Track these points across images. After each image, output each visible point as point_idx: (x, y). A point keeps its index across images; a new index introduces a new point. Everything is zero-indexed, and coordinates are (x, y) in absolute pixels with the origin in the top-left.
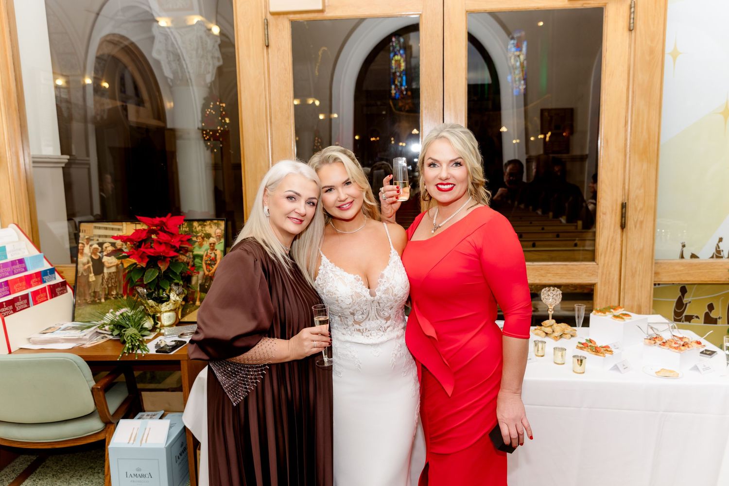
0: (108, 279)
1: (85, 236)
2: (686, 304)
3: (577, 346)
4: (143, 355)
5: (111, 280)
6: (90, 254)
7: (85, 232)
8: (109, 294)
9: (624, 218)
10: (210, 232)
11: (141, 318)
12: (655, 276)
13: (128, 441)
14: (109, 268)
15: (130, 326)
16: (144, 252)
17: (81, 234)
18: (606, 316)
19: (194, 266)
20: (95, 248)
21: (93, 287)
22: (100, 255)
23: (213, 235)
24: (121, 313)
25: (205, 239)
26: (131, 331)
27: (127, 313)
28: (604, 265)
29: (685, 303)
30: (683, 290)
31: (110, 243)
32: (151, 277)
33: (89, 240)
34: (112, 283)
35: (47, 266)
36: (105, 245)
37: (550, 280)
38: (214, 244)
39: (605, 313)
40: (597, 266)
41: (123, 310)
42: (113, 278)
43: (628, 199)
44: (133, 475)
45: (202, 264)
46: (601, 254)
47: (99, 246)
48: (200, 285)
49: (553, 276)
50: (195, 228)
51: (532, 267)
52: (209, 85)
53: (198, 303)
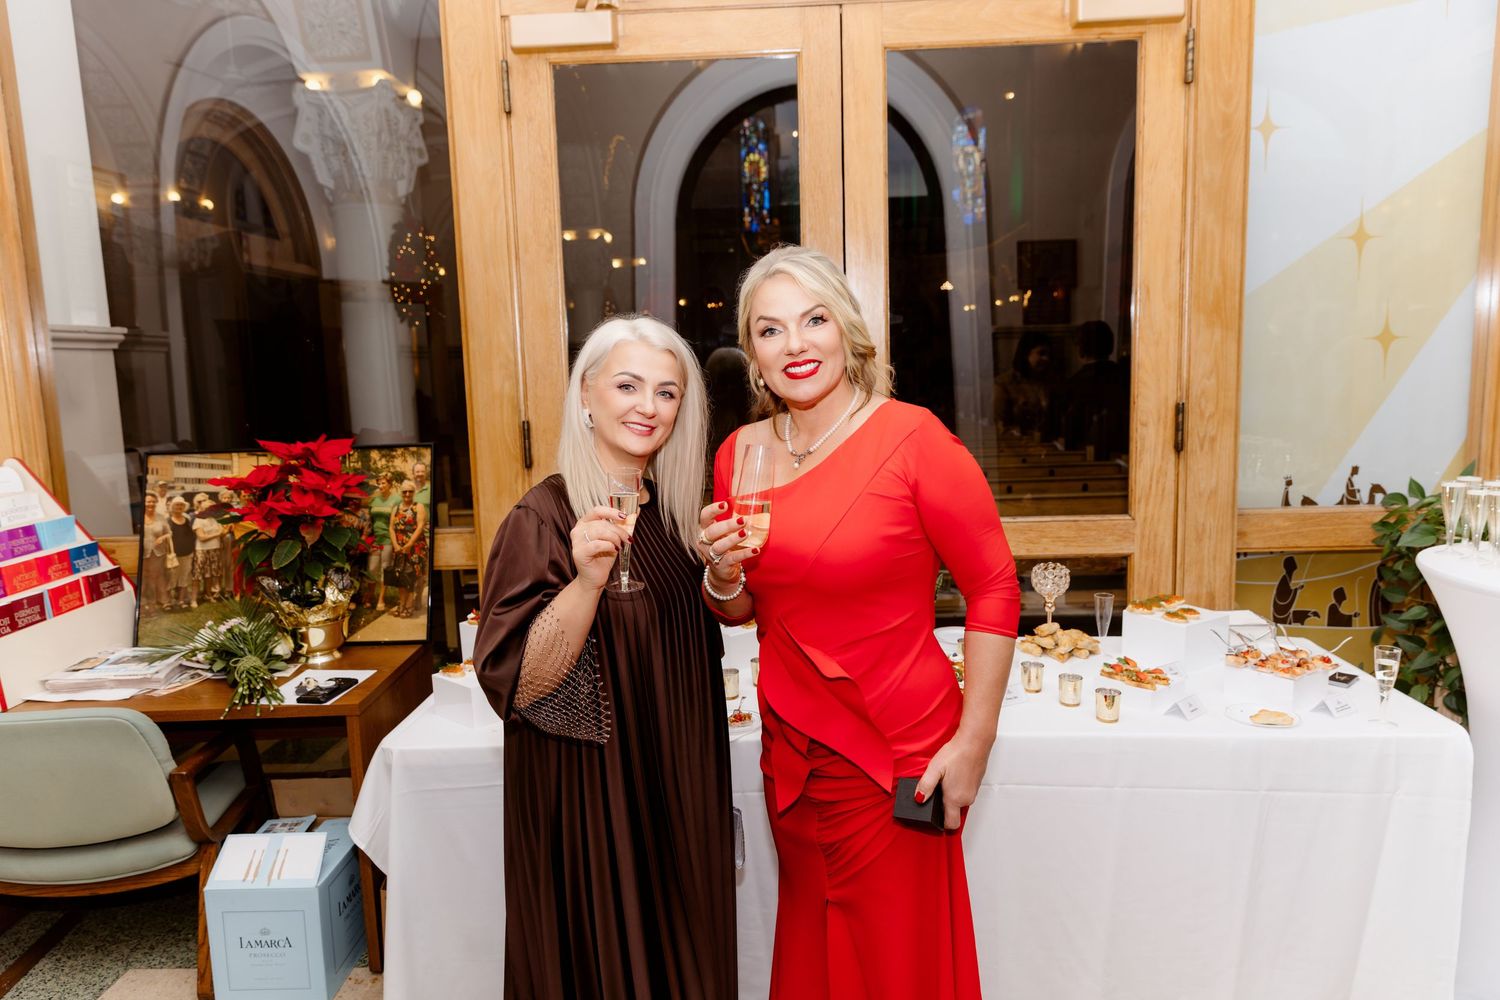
0: (204, 563)
1: (156, 482)
2: (1296, 590)
3: (1103, 671)
4: (272, 708)
5: (210, 566)
6: (167, 516)
7: (157, 473)
8: (205, 592)
9: (1180, 433)
10: (403, 470)
11: (269, 637)
12: (1238, 539)
13: (242, 878)
14: (205, 541)
15: (247, 652)
16: (272, 509)
17: (150, 478)
18: (1153, 614)
19: (372, 534)
20: (177, 504)
21: (173, 580)
22: (188, 516)
23: (409, 475)
24: (228, 627)
25: (394, 482)
26: (249, 661)
27: (241, 627)
28: (1145, 519)
29: (1293, 588)
30: (1290, 565)
31: (207, 493)
32: (286, 556)
33: (165, 488)
34: (211, 570)
35: (82, 540)
36: (198, 498)
37: (1046, 549)
38: (411, 492)
39: (1150, 609)
40: (1132, 522)
41: (233, 622)
42: (214, 562)
43: (1188, 397)
44: (253, 943)
45: (388, 530)
46: (1139, 502)
47: (186, 500)
48: (386, 572)
49: (1053, 541)
50: (375, 463)
51: (1014, 525)
52: (403, 201)
53: (381, 606)
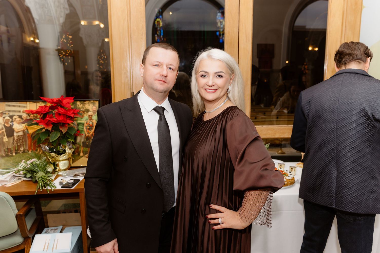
0: (17, 140)
4: (53, 190)
5: (19, 141)
6: (3, 123)
8: (18, 150)
10: (88, 108)
11: (46, 165)
13: (43, 250)
14: (17, 132)
15: (39, 171)
16: (49, 121)
19: (78, 130)
20: (7, 119)
21: (6, 146)
22: (11, 124)
23: (91, 110)
24: (31, 162)
25: (85, 112)
26: (40, 174)
27: (36, 162)
31: (18, 116)
32: (55, 137)
33: (2, 114)
34: (20, 142)
36: (14, 117)
38: (91, 116)
41: (33, 160)
42: (21, 139)
45: (83, 129)
47: (10, 118)
48: (83, 143)
50: (78, 106)
53: (81, 154)
